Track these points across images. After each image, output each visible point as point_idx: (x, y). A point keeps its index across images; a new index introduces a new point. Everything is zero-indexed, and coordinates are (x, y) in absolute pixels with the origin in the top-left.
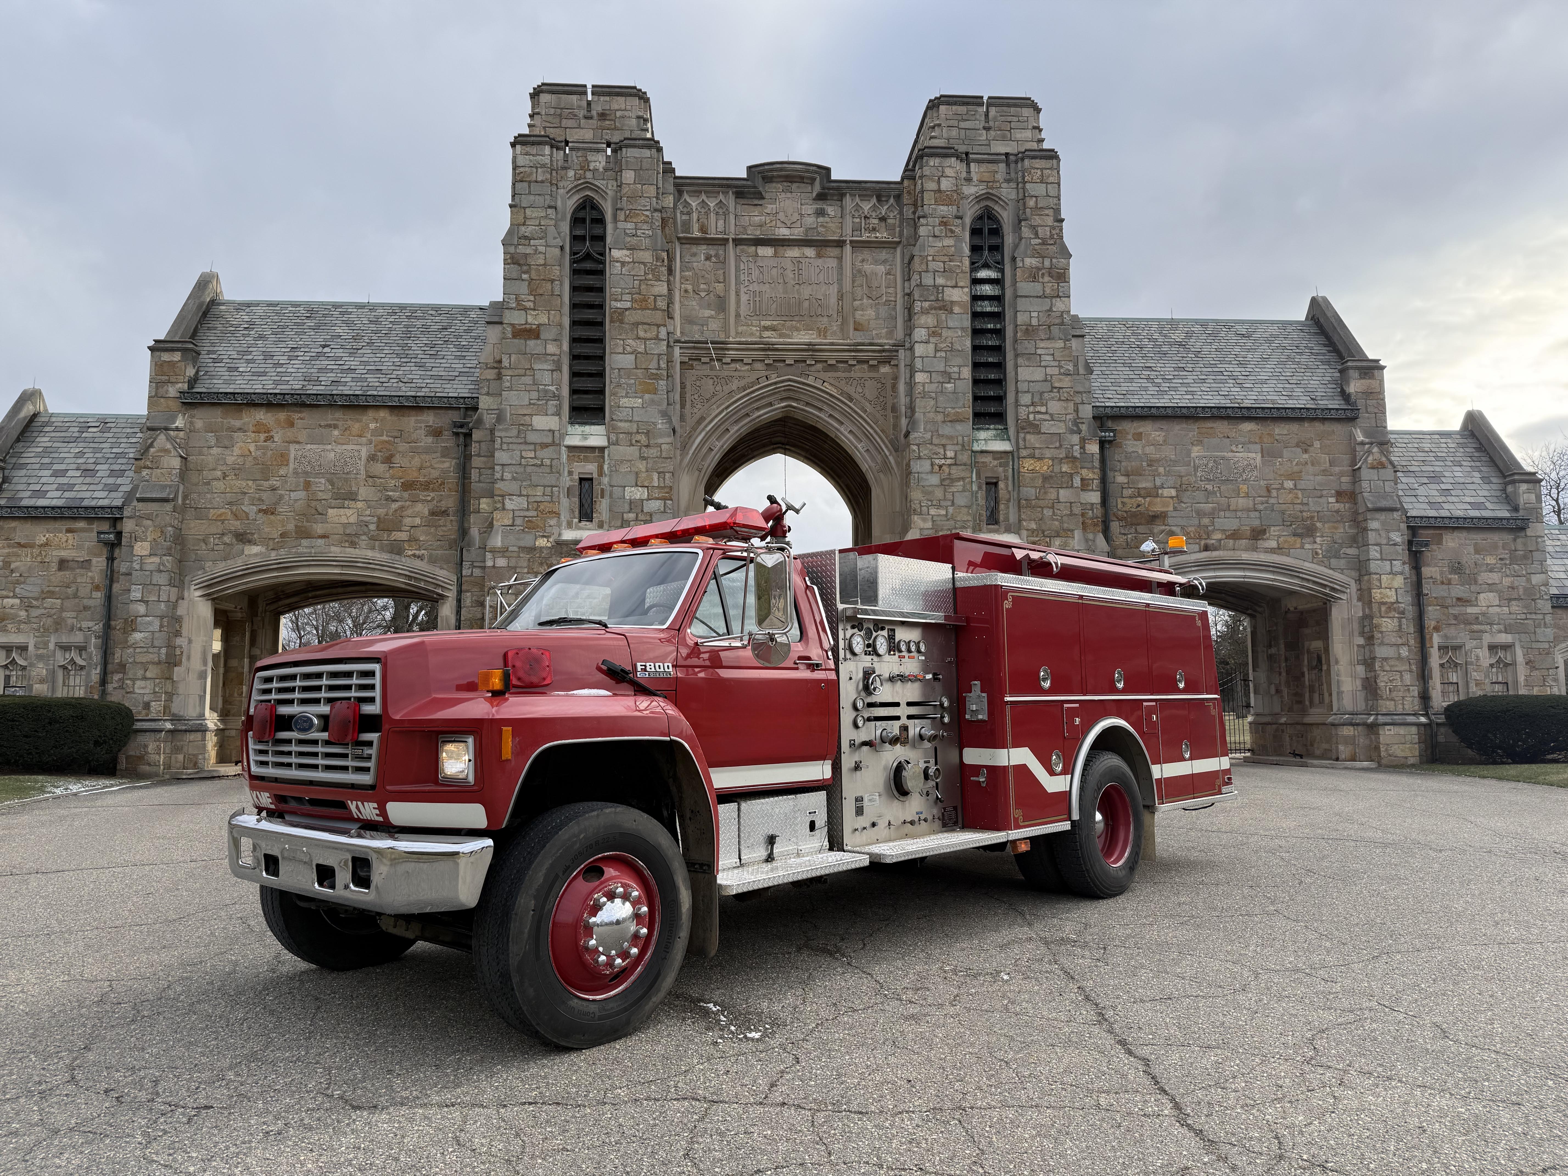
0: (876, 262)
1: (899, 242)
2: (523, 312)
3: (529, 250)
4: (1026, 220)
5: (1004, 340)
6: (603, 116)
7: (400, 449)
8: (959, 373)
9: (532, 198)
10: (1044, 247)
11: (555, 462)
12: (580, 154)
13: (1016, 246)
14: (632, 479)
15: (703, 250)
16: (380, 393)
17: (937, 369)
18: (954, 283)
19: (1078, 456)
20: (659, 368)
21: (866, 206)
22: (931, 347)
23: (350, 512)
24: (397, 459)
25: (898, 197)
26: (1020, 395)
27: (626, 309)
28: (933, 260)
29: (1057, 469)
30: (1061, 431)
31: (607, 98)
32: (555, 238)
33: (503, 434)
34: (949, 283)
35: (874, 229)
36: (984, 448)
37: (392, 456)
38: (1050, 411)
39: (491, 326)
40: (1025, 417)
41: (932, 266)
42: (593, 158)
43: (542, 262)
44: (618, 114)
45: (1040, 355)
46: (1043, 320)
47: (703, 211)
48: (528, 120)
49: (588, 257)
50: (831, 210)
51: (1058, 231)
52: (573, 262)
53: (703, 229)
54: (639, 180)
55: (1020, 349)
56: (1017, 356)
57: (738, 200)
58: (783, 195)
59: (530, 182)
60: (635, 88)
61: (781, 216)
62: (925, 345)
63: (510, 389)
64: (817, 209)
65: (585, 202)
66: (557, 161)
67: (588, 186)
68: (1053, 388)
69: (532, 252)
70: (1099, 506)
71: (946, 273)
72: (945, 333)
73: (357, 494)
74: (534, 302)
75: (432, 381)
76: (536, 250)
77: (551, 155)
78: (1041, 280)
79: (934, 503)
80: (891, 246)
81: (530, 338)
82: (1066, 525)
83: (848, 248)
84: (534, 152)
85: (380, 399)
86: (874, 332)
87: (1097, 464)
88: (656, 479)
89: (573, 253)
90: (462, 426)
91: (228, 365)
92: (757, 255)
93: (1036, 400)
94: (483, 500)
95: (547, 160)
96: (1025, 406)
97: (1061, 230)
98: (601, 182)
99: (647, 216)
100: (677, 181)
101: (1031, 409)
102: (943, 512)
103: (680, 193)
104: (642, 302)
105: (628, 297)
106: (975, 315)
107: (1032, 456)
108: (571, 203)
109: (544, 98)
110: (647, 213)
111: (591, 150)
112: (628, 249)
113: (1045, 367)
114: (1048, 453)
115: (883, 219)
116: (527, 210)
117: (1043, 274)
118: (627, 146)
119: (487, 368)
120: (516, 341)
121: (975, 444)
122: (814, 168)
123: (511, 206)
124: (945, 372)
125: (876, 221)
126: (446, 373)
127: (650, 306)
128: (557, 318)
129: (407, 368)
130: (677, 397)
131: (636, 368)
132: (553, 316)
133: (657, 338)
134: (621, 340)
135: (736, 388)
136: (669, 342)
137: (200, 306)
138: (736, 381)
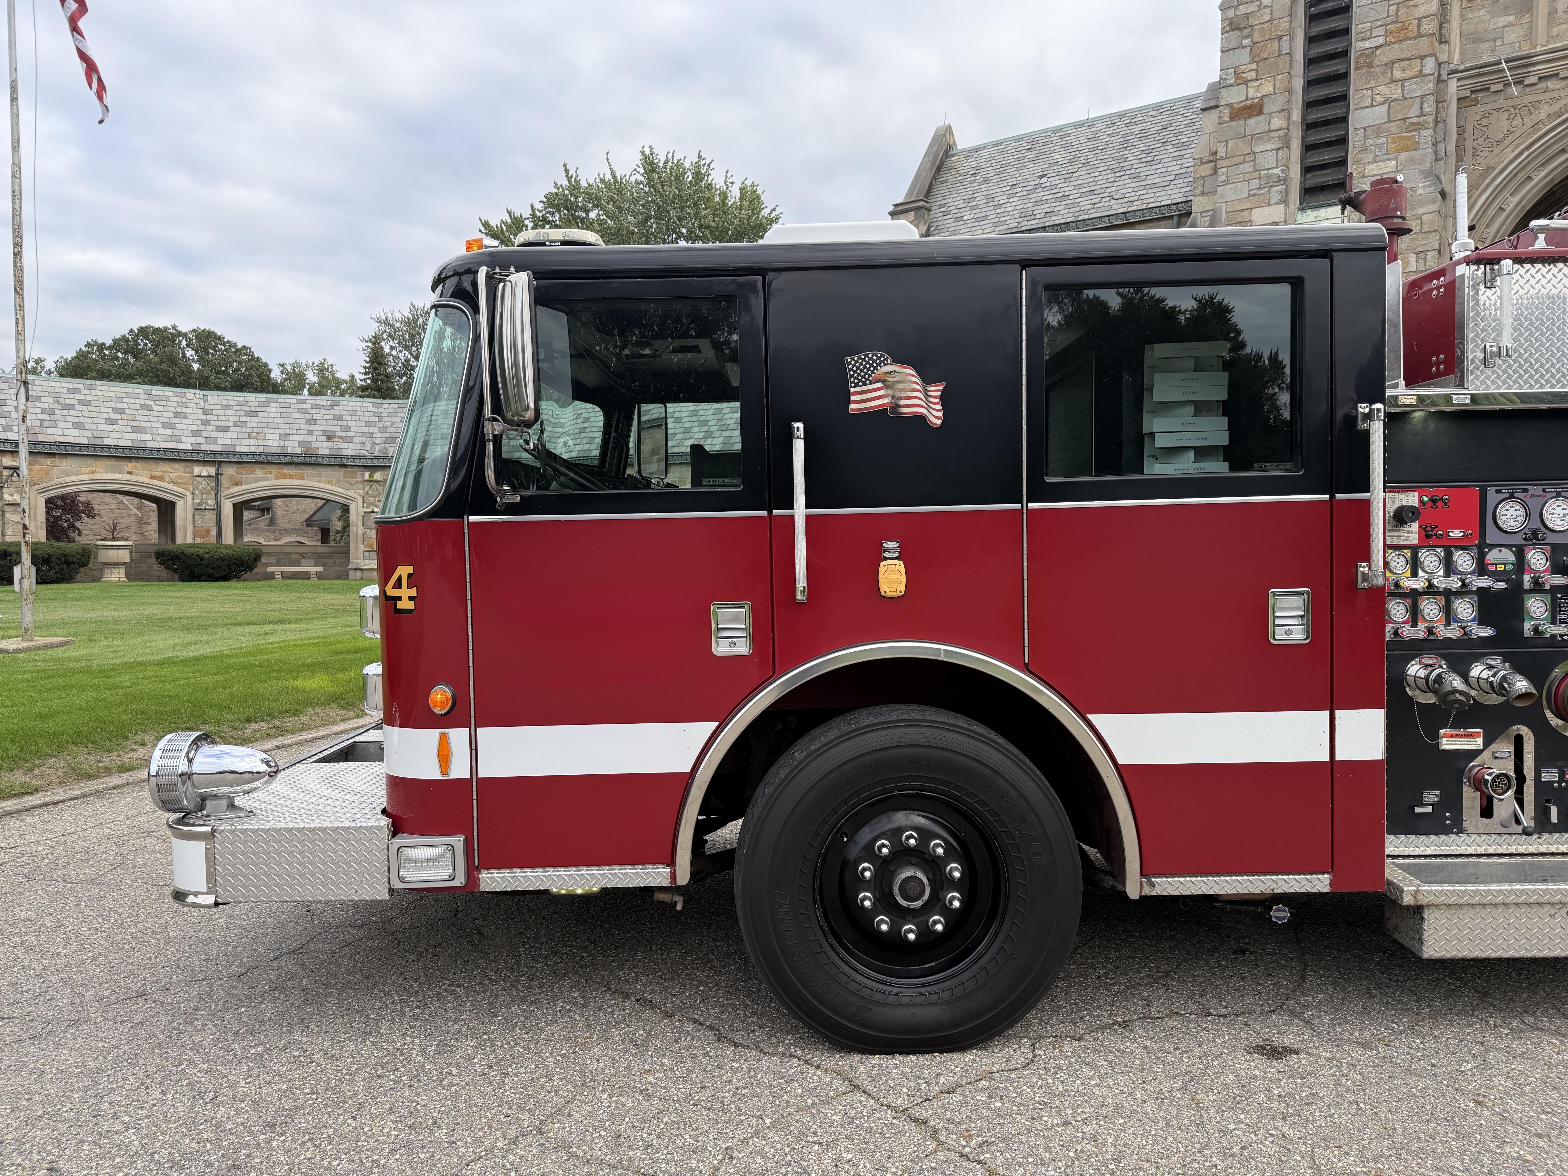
2: (1243, 86)
3: (1250, 8)
20: (1421, 115)
27: (1377, 48)
39: (1206, 113)
43: (1267, 18)
52: (1309, 6)
63: (1227, 182)
69: (1256, 9)
74: (1257, 71)
75: (1145, 191)
76: (1259, 6)
81: (1250, 116)
85: (1090, 222)
91: (955, 216)
104: (1400, 32)
105: (1381, 31)
119: (1202, 163)
120: (1234, 123)
126: (1161, 180)
127: (1410, 35)
128: (1286, 83)
129: (1121, 183)
130: (1452, 147)
131: (1390, 121)
132: (1282, 80)
133: (1421, 74)
134: (1372, 89)
135: (1543, 116)
136: (1439, 75)
137: (934, 162)
138: (1546, 107)
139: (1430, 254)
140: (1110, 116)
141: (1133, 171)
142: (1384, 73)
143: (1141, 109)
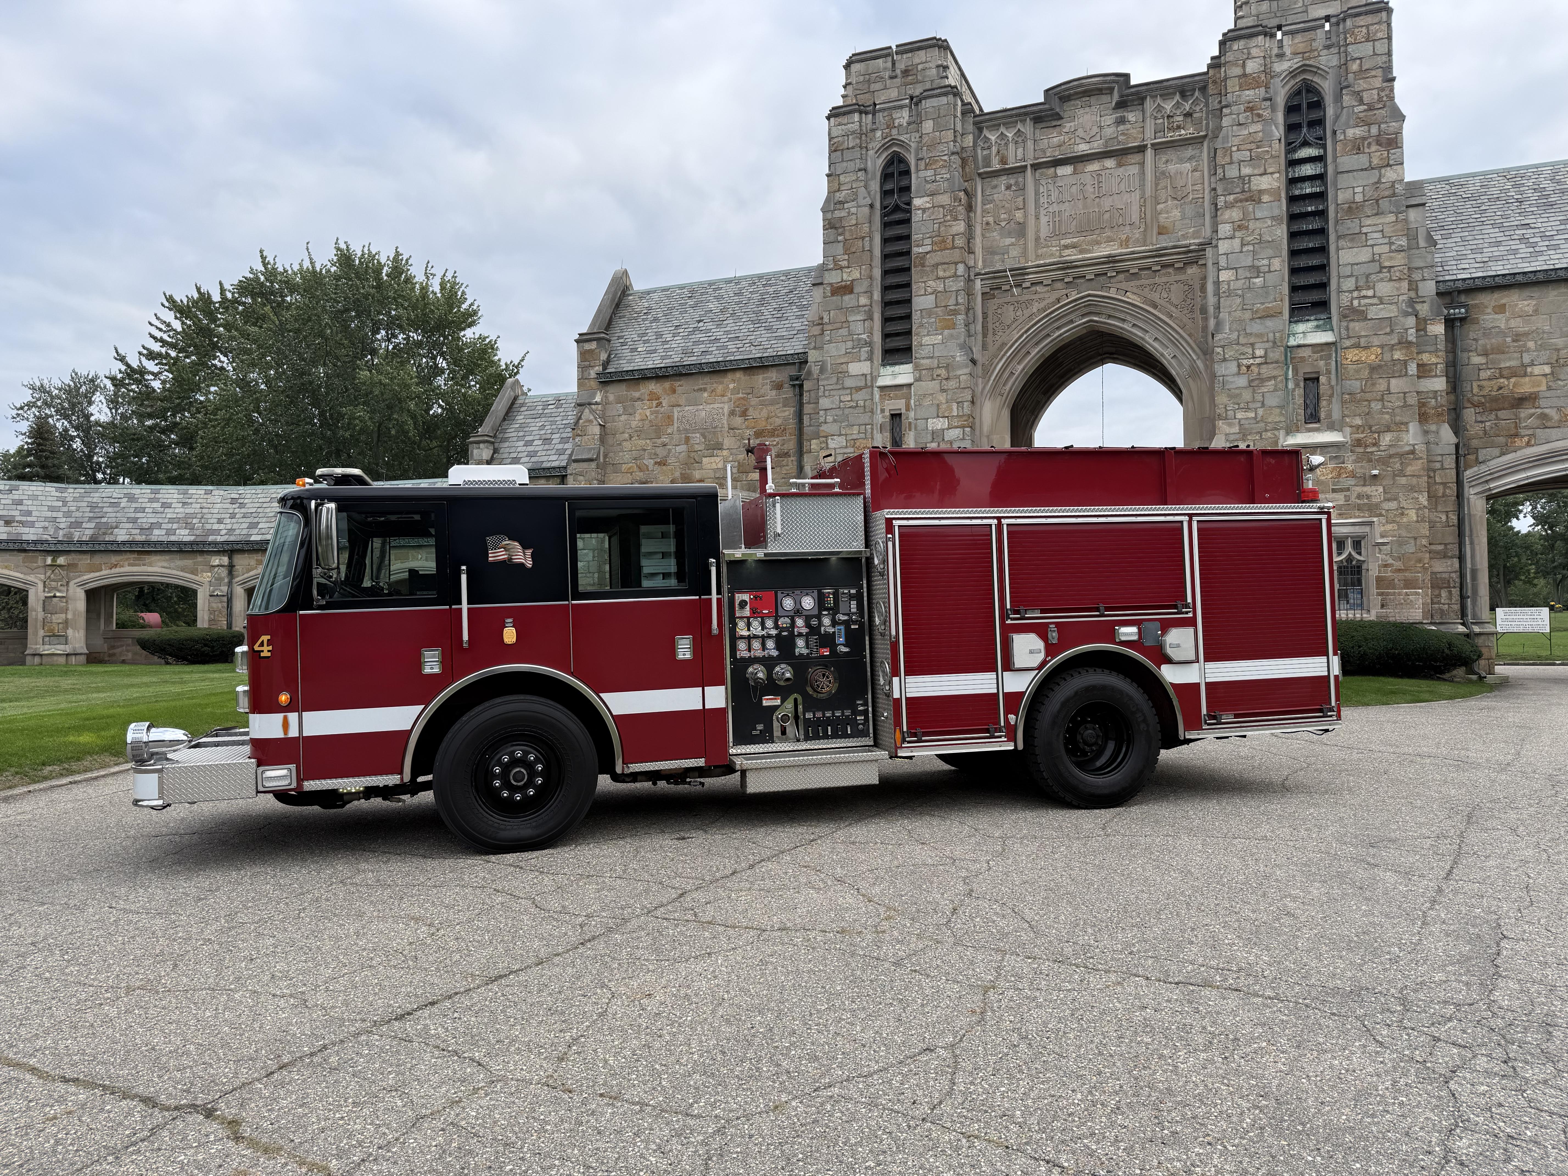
0: (1181, 161)
1: (1205, 136)
2: (839, 271)
3: (843, 214)
4: (1348, 87)
5: (1327, 222)
6: (906, 72)
7: (753, 403)
8: (1269, 265)
9: (845, 164)
10: (1370, 113)
11: (868, 403)
12: (886, 114)
13: (1338, 118)
14: (933, 410)
15: (1003, 181)
16: (736, 358)
17: (1243, 264)
18: (1262, 170)
19: (1414, 340)
20: (957, 304)
21: (1168, 106)
22: (1237, 242)
23: (718, 459)
24: (751, 412)
25: (1203, 89)
26: (1342, 280)
27: (927, 253)
28: (1238, 150)
29: (1387, 357)
30: (1392, 315)
31: (910, 55)
32: (865, 198)
33: (825, 383)
34: (1256, 172)
35: (1179, 127)
36: (1302, 342)
37: (746, 410)
38: (1378, 294)
39: (816, 287)
40: (1348, 304)
41: (1236, 156)
42: (899, 115)
43: (854, 222)
44: (920, 67)
45: (1366, 234)
46: (1370, 193)
47: (1003, 142)
48: (842, 91)
49: (897, 208)
50: (1131, 116)
51: (1388, 92)
52: (883, 215)
53: (1003, 161)
54: (938, 128)
55: (1342, 230)
56: (1339, 237)
57: (1037, 125)
58: (1082, 111)
59: (843, 150)
60: (935, 38)
61: (1080, 132)
62: (1230, 241)
63: (830, 342)
64: (1117, 118)
65: (892, 158)
66: (867, 124)
67: (894, 142)
68: (1382, 267)
69: (846, 215)
70: (1444, 394)
71: (1253, 162)
72: (1252, 225)
73: (722, 445)
74: (849, 260)
75: (775, 342)
76: (849, 213)
77: (860, 122)
78: (1366, 150)
79: (1242, 405)
80: (1196, 141)
81: (845, 294)
82: (1398, 418)
83: (1149, 152)
84: (846, 121)
85: (735, 363)
86: (1178, 234)
87: (1441, 346)
88: (955, 409)
89: (884, 207)
90: (797, 379)
91: (631, 347)
92: (1056, 176)
93: (1361, 283)
94: (813, 442)
95: (856, 126)
96: (1349, 291)
97: (1392, 90)
98: (905, 136)
99: (945, 161)
100: (977, 119)
101: (1355, 294)
102: (1253, 415)
103: (980, 130)
104: (941, 243)
105: (929, 241)
106: (1292, 199)
107: (1357, 346)
108: (880, 162)
109: (855, 67)
110: (945, 158)
111: (895, 108)
112: (928, 196)
113: (1372, 246)
114: (1376, 341)
115: (1188, 115)
116: (841, 177)
117: (1369, 144)
118: (925, 98)
119: (814, 325)
120: (835, 297)
121: (1292, 339)
122: (1112, 78)
123: (828, 175)
124: (1253, 266)
125: (1181, 118)
126: (787, 333)
127: (948, 246)
128: (868, 271)
129: (758, 333)
130: (979, 327)
131: (937, 307)
132: (866, 270)
133: (955, 275)
134: (925, 282)
135: (1035, 310)
136: (969, 276)
137: (613, 300)
138: (1037, 304)
139: (966, 404)
140: (752, 277)
141: (767, 324)
142: (932, 272)
143: (775, 274)
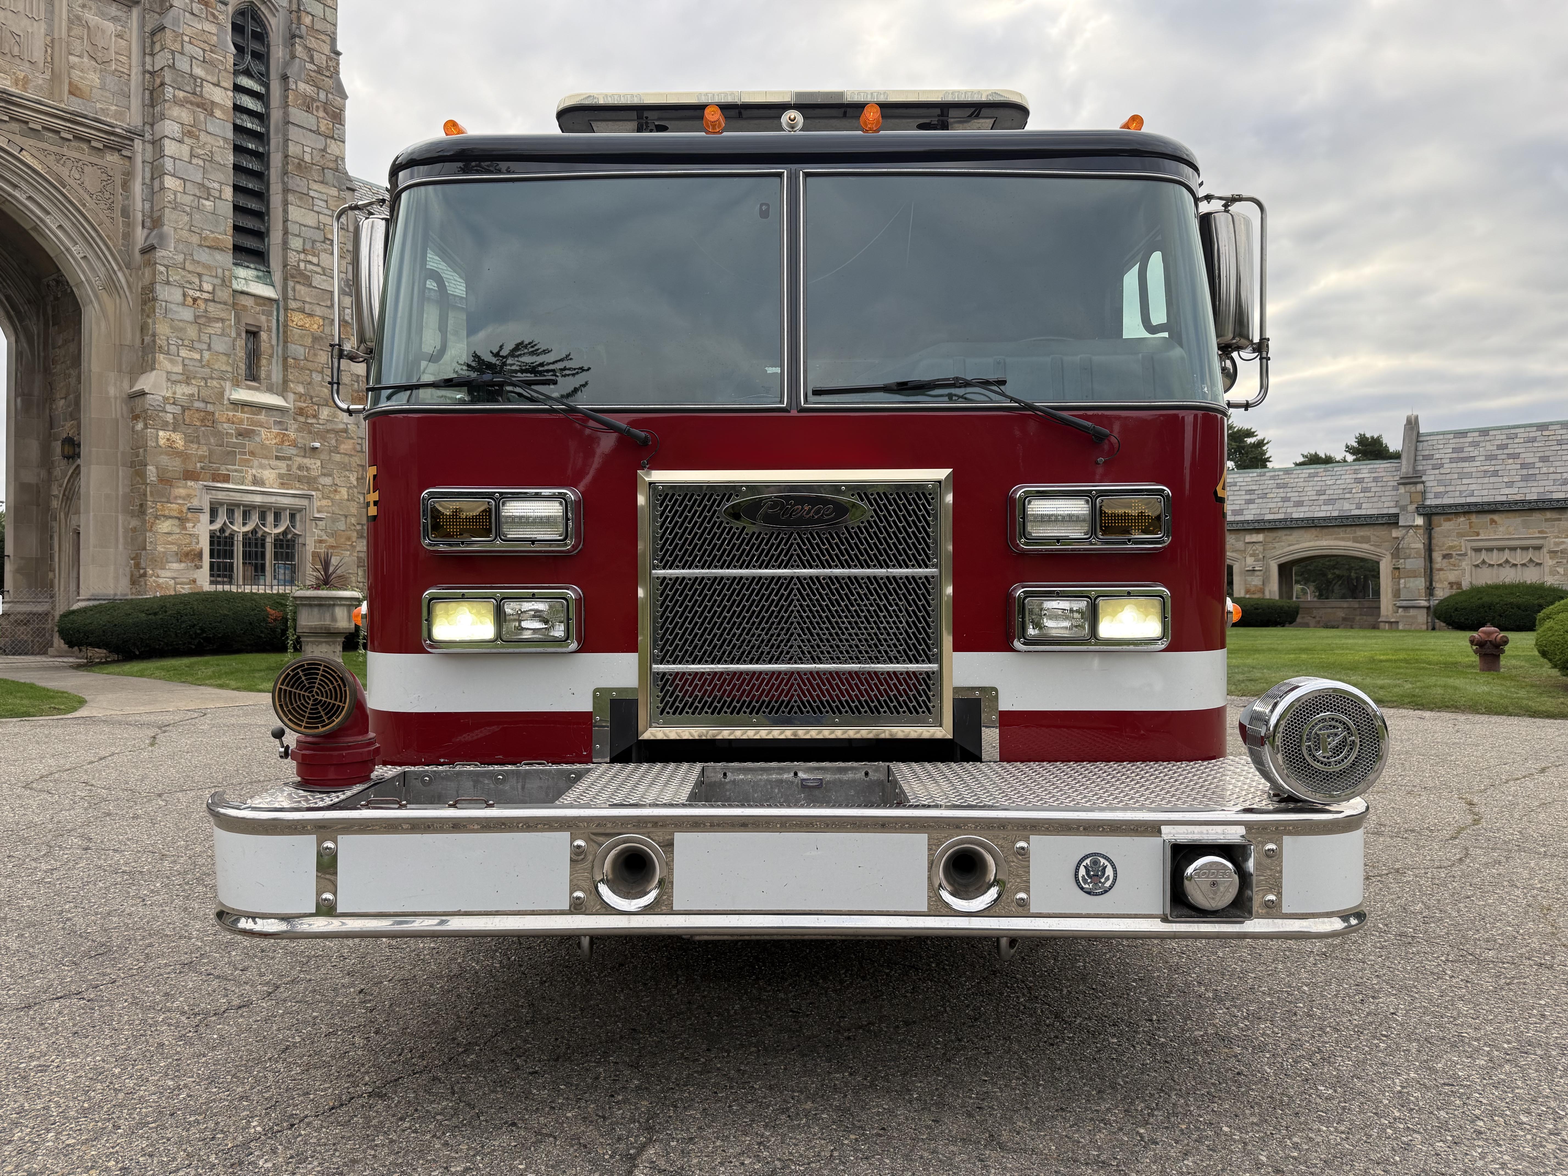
0: (102, 15)
1: (137, 2)
4: (301, 37)
5: (268, 168)
8: (220, 192)
10: (319, 76)
13: (287, 64)
18: (215, 80)
22: (185, 148)
26: (290, 236)
28: (190, 43)
29: (327, 330)
34: (209, 78)
36: (245, 289)
41: (188, 49)
45: (313, 198)
46: (317, 159)
51: (334, 64)
56: (286, 191)
62: (178, 144)
71: (206, 65)
72: (204, 137)
78: (315, 113)
79: (186, 342)
86: (98, 105)
93: (308, 246)
96: (296, 251)
97: (338, 64)
102: (198, 356)
106: (237, 128)
107: (302, 310)
113: (318, 213)
114: (318, 311)
117: (317, 107)
121: (235, 282)
124: (203, 185)
